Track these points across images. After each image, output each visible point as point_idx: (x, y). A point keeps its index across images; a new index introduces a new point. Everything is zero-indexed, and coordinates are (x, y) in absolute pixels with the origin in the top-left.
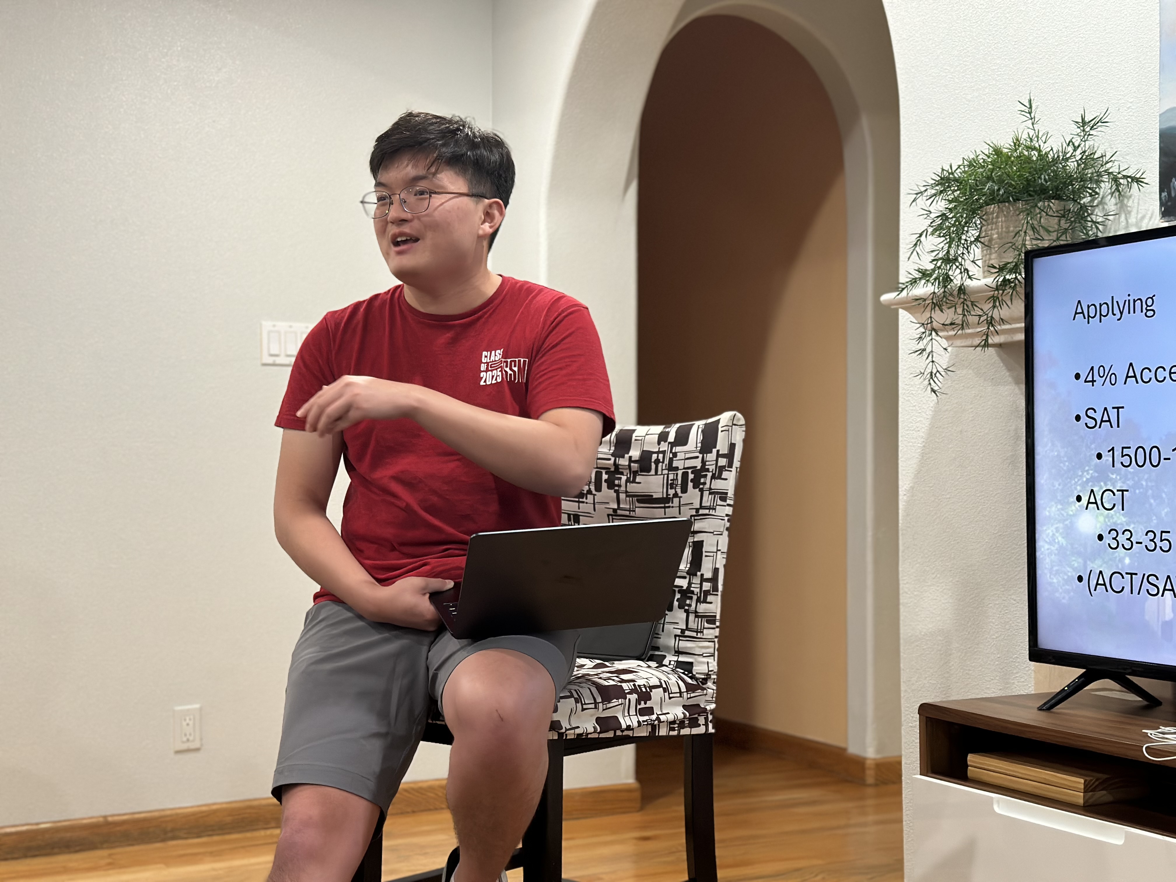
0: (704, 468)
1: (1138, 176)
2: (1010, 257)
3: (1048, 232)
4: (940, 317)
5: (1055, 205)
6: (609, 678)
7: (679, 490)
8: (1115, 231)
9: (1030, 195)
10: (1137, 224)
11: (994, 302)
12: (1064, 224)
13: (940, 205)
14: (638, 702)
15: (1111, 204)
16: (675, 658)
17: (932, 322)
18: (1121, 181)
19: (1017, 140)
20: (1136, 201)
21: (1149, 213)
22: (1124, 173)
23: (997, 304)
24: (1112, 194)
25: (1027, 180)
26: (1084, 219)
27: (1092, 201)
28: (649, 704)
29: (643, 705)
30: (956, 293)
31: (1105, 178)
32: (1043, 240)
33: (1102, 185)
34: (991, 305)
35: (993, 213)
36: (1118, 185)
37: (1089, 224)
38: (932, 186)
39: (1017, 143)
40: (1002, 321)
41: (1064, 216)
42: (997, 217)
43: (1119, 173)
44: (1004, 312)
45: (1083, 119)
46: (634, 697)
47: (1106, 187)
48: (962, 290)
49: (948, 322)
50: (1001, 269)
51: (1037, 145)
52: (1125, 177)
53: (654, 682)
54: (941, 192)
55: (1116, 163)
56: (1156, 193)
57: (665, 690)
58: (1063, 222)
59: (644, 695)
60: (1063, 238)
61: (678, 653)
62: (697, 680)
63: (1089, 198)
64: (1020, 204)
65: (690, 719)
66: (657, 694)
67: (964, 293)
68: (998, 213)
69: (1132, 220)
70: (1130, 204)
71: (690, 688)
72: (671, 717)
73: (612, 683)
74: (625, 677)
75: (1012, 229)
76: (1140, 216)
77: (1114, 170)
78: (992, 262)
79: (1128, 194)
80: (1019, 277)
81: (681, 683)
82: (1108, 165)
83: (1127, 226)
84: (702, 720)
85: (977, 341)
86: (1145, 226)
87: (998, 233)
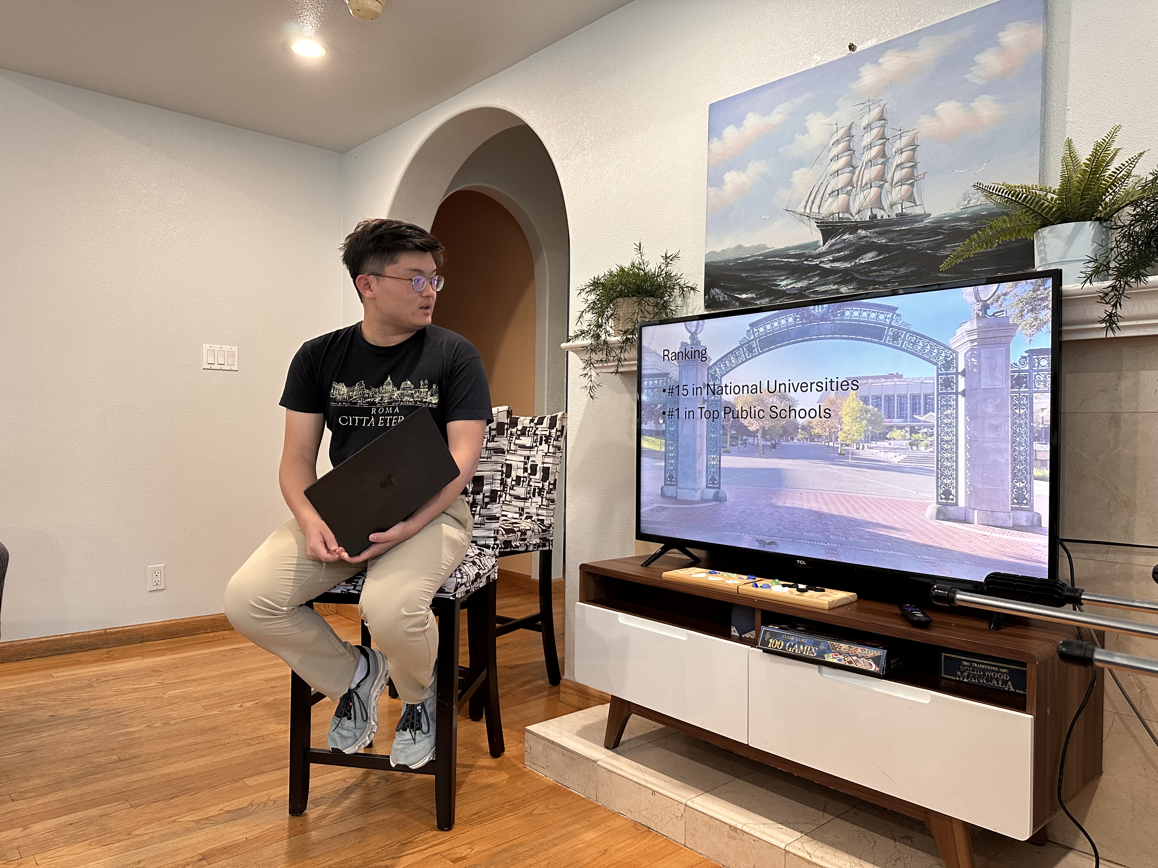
0: (550, 435)
1: (694, 287)
2: (630, 326)
3: (650, 314)
4: (595, 357)
5: (652, 300)
6: (509, 526)
7: (538, 444)
8: (681, 315)
9: (640, 294)
10: (692, 312)
11: (621, 350)
12: (656, 310)
13: (592, 297)
14: (521, 536)
15: (679, 301)
16: (537, 518)
17: (591, 360)
18: (685, 289)
19: (633, 264)
20: (692, 300)
21: (698, 306)
22: (687, 285)
23: (623, 351)
24: (680, 296)
25: (638, 286)
26: (666, 308)
27: (669, 299)
28: (525, 537)
29: (523, 537)
30: (602, 343)
31: (677, 287)
32: (646, 318)
33: (675, 290)
34: (620, 351)
35: (620, 302)
36: (683, 290)
37: (668, 311)
38: (589, 286)
39: (633, 265)
40: (625, 360)
41: (656, 306)
42: (623, 305)
43: (684, 285)
44: (626, 355)
45: (666, 255)
46: (519, 533)
47: (677, 292)
48: (605, 342)
49: (599, 360)
50: (625, 332)
51: (643, 268)
52: (687, 287)
53: (528, 528)
54: (593, 290)
55: (683, 280)
56: (702, 296)
57: (533, 531)
58: (655, 309)
59: (524, 533)
60: (656, 317)
61: (538, 515)
62: (546, 527)
63: (668, 297)
64: (634, 298)
65: (542, 544)
66: (529, 533)
67: (607, 343)
68: (623, 302)
69: (690, 310)
70: (688, 301)
71: (543, 531)
72: (534, 542)
73: (509, 527)
74: (515, 525)
75: (630, 311)
76: (694, 308)
77: (682, 283)
78: (620, 328)
79: (688, 296)
80: (634, 337)
81: (540, 529)
82: (679, 280)
83: (687, 313)
84: (547, 544)
85: (613, 370)
86: (696, 313)
87: (623, 313)
